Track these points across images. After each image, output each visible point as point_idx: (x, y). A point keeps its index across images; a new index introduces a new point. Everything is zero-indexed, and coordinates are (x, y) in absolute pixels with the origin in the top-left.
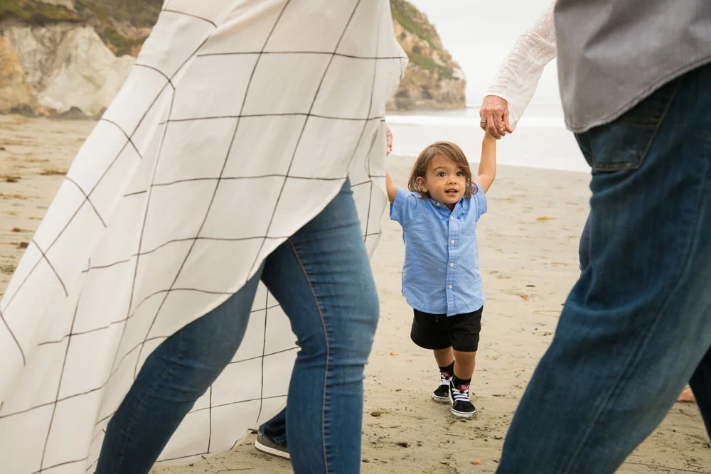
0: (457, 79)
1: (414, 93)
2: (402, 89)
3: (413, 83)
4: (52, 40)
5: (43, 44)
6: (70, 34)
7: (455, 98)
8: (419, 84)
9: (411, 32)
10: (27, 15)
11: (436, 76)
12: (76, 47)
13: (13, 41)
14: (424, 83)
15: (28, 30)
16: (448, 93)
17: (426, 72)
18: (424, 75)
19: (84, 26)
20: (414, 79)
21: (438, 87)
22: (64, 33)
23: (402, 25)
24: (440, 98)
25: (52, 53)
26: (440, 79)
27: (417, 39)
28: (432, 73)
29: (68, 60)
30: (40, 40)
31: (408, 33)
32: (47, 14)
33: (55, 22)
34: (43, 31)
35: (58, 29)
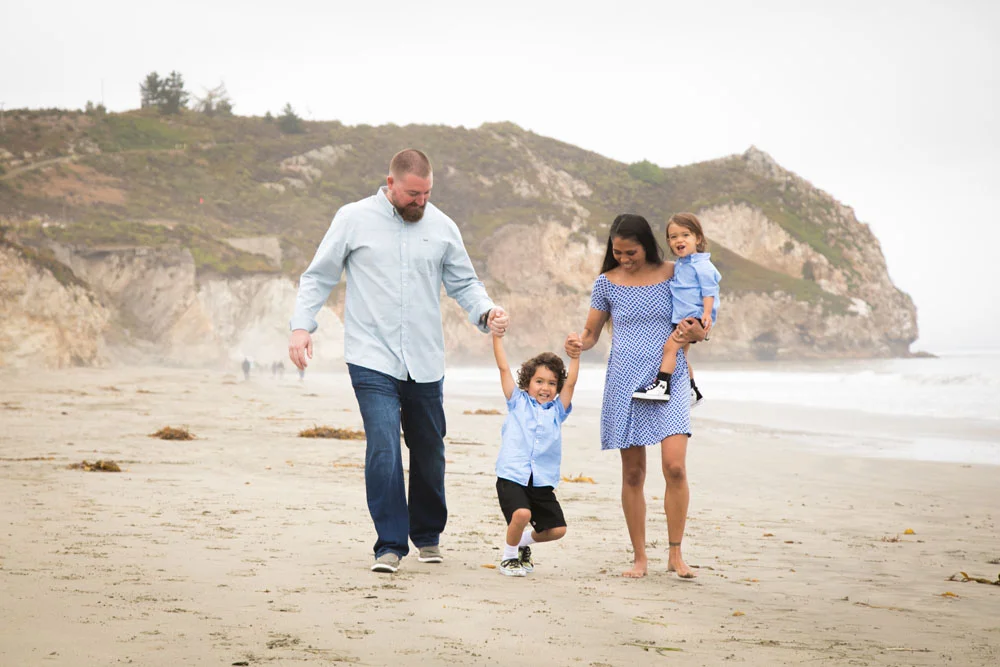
0: (854, 314)
1: (786, 335)
2: (767, 330)
3: (783, 321)
4: (247, 293)
5: (239, 297)
6: (265, 286)
7: (851, 343)
8: (792, 322)
9: (802, 241)
10: (224, 267)
11: (819, 310)
12: (271, 299)
13: (209, 295)
14: (801, 320)
15: (225, 283)
16: (838, 336)
17: (804, 304)
18: (800, 308)
19: (279, 277)
20: (784, 315)
21: (823, 327)
22: (259, 286)
23: (788, 230)
24: (824, 343)
25: (247, 305)
26: (825, 315)
27: (810, 252)
28: (812, 306)
29: (262, 313)
30: (236, 293)
31: (796, 243)
32: (244, 265)
33: (252, 274)
34: (239, 283)
35: (254, 281)
